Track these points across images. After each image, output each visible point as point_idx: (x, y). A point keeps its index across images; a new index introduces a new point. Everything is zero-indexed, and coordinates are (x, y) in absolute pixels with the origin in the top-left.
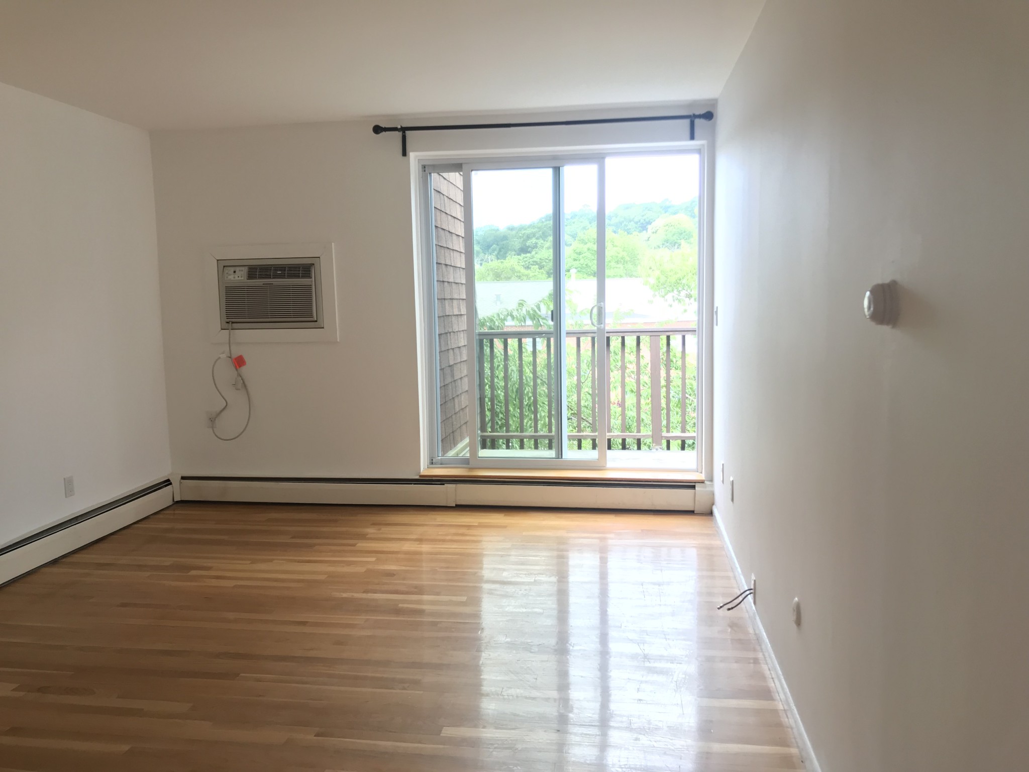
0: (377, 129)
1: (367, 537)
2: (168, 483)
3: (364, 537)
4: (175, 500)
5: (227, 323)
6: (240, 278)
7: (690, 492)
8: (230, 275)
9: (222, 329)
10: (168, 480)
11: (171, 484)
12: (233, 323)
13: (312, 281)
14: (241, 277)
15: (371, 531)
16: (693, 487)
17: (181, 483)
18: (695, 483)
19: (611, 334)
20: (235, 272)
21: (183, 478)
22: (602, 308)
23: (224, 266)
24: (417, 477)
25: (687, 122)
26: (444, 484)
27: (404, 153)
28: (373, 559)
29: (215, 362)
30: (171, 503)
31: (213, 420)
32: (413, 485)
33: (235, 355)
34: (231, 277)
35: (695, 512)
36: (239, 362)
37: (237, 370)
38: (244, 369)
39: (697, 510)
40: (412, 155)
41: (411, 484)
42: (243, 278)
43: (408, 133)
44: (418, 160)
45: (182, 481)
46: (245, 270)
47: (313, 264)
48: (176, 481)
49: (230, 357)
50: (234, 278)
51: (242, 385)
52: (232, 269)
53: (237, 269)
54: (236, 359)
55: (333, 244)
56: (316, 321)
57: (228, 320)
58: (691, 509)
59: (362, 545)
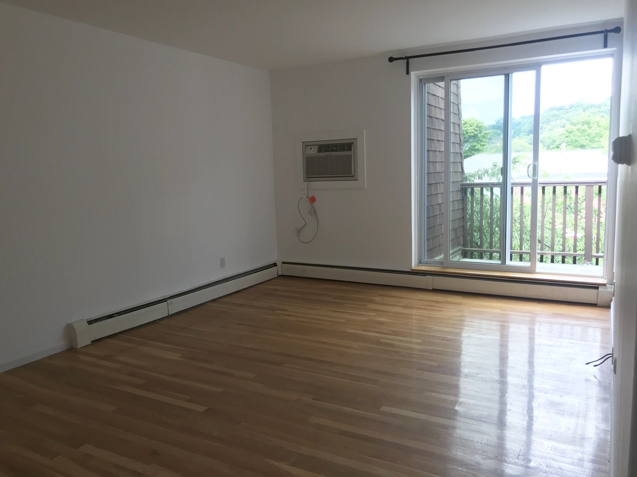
0: (391, 59)
1: (375, 302)
2: (275, 265)
3: (372, 302)
4: (279, 275)
5: (307, 177)
6: (313, 152)
7: (595, 291)
8: (308, 150)
9: (304, 181)
10: (275, 263)
11: (277, 265)
12: (310, 177)
13: (352, 153)
14: (314, 151)
15: (378, 299)
16: (597, 288)
17: (282, 265)
18: (599, 285)
19: (556, 184)
20: (311, 149)
21: (283, 263)
22: (536, 165)
23: (306, 146)
24: (409, 270)
25: (602, 35)
26: (425, 276)
27: (408, 73)
28: (374, 314)
29: (300, 199)
30: (276, 276)
31: (299, 232)
32: (406, 275)
33: (310, 196)
34: (309, 152)
35: (598, 305)
36: (313, 200)
37: (311, 204)
38: (315, 204)
39: (599, 303)
40: (413, 74)
41: (406, 274)
42: (315, 152)
43: (410, 59)
44: (417, 76)
45: (283, 264)
46: (317, 147)
47: (353, 143)
48: (279, 264)
49: (308, 197)
50: (311, 152)
51: (314, 212)
52: (310, 147)
53: (313, 147)
54: (311, 198)
55: (364, 130)
56: (354, 176)
57: (307, 176)
58: (595, 303)
59: (371, 306)
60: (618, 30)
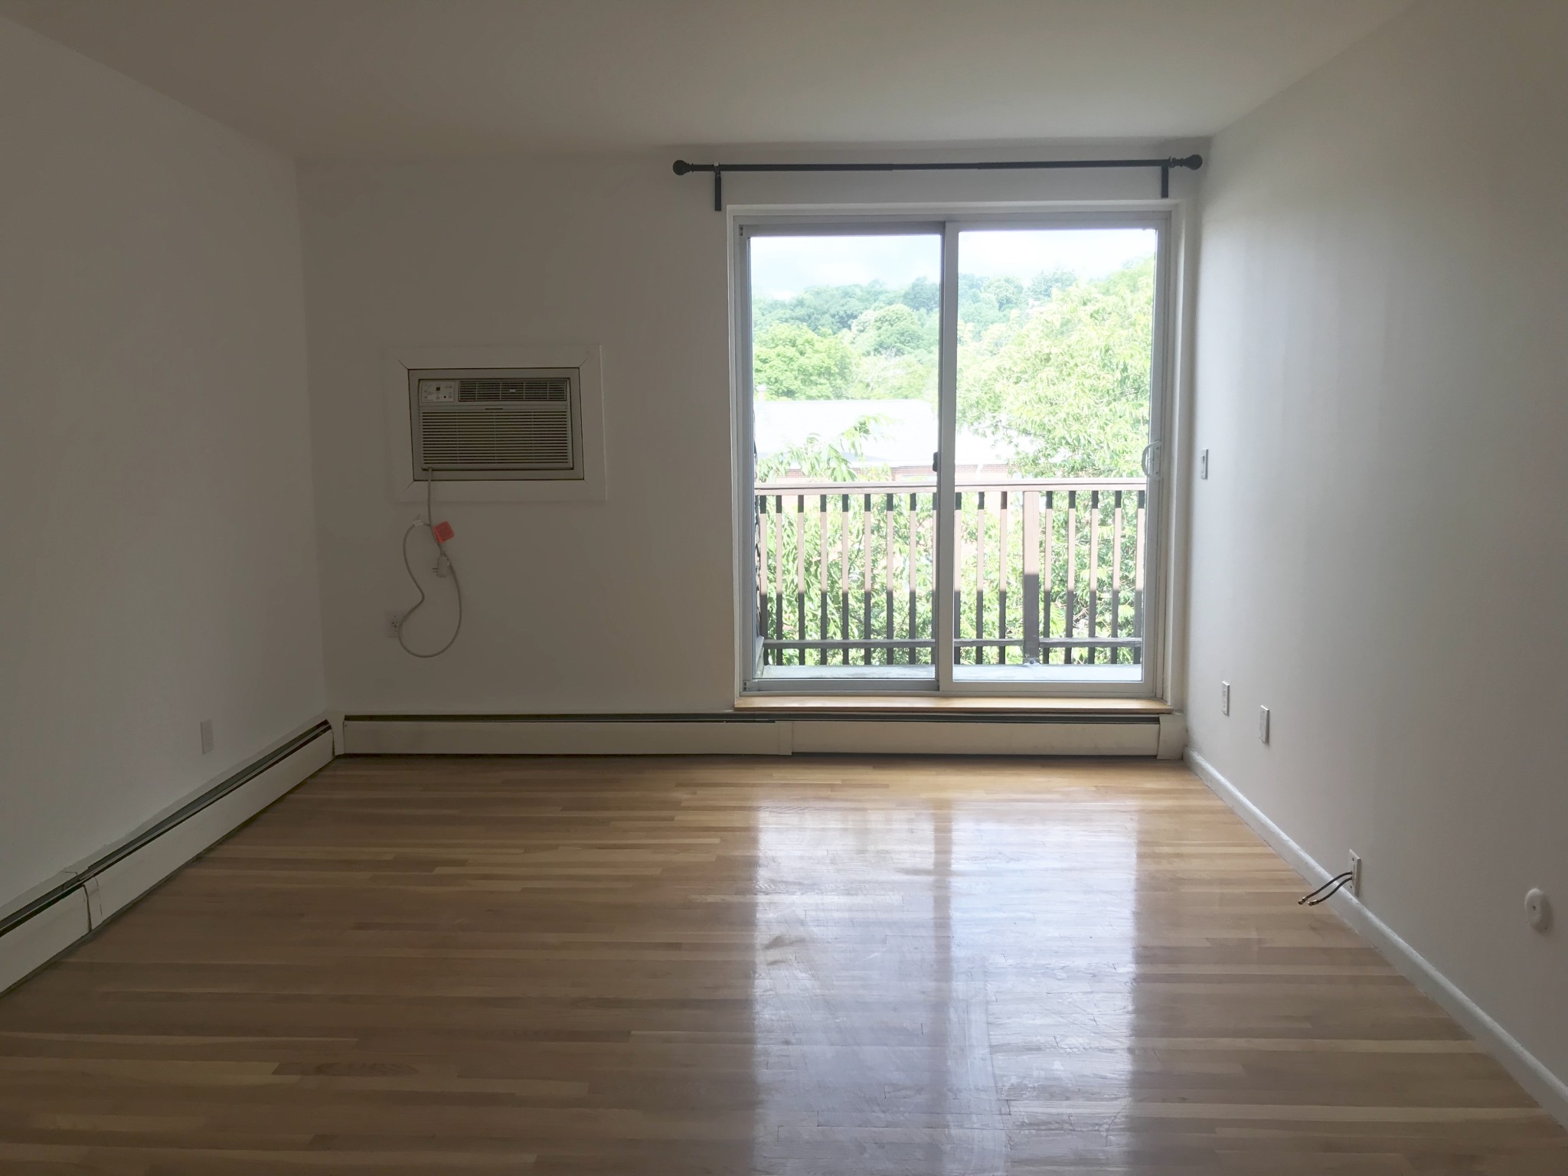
0: (681, 168)
1: (682, 805)
2: (324, 726)
3: (677, 806)
4: (336, 754)
5: (424, 470)
6: (447, 399)
7: (1152, 728)
8: (430, 393)
9: (415, 480)
10: (325, 722)
11: (329, 728)
12: (433, 470)
13: (566, 406)
14: (450, 397)
15: (682, 795)
16: (1157, 721)
17: (344, 726)
18: (1158, 714)
20: (438, 389)
21: (348, 718)
23: (420, 380)
24: (730, 711)
25: (1158, 169)
26: (774, 722)
27: (718, 207)
28: (717, 841)
29: (408, 532)
30: (329, 758)
31: (397, 625)
32: (724, 723)
33: (436, 522)
34: (433, 397)
35: (1158, 758)
36: (443, 533)
37: (439, 545)
38: (449, 544)
39: (1161, 754)
40: (730, 209)
41: (723, 721)
42: (452, 400)
43: (724, 174)
44: (734, 217)
45: (347, 722)
46: (456, 385)
47: (569, 378)
48: (336, 723)
49: (429, 525)
50: (438, 398)
51: (445, 568)
52: (434, 385)
53: (442, 384)
54: (437, 528)
55: (600, 346)
56: (573, 469)
57: (426, 466)
58: (1153, 753)
59: (681, 817)
60: (1194, 162)
